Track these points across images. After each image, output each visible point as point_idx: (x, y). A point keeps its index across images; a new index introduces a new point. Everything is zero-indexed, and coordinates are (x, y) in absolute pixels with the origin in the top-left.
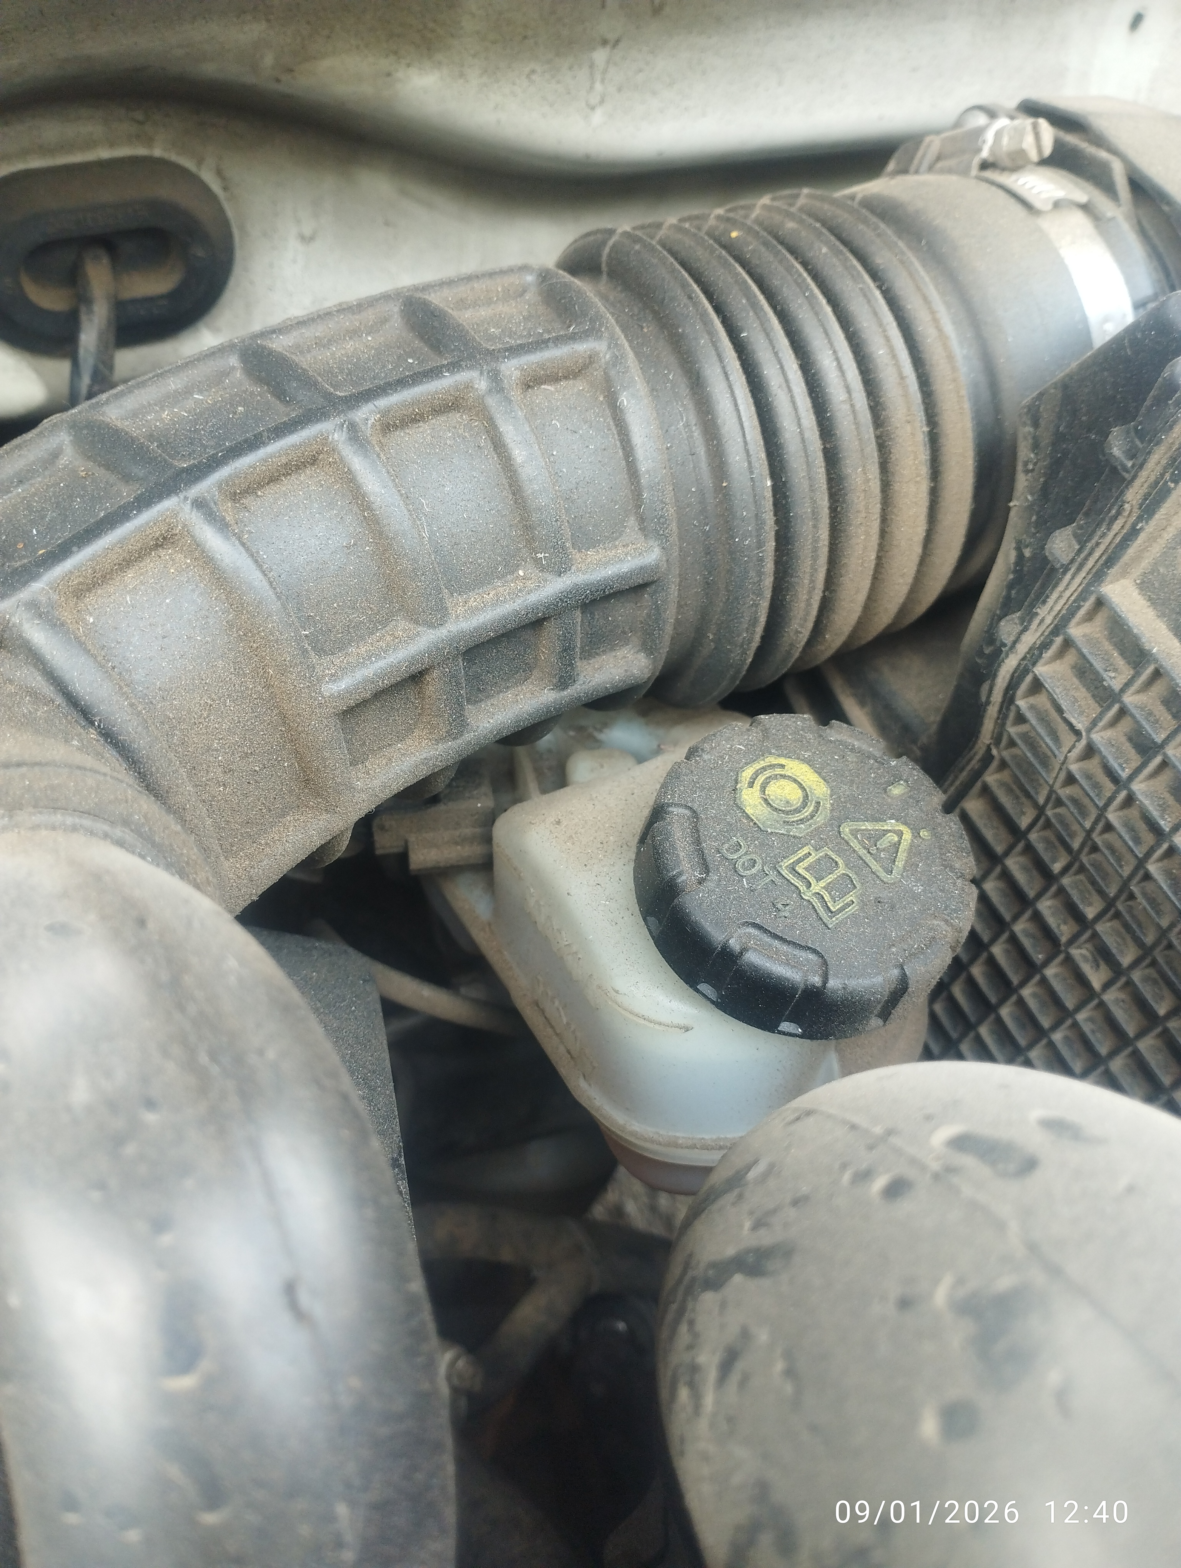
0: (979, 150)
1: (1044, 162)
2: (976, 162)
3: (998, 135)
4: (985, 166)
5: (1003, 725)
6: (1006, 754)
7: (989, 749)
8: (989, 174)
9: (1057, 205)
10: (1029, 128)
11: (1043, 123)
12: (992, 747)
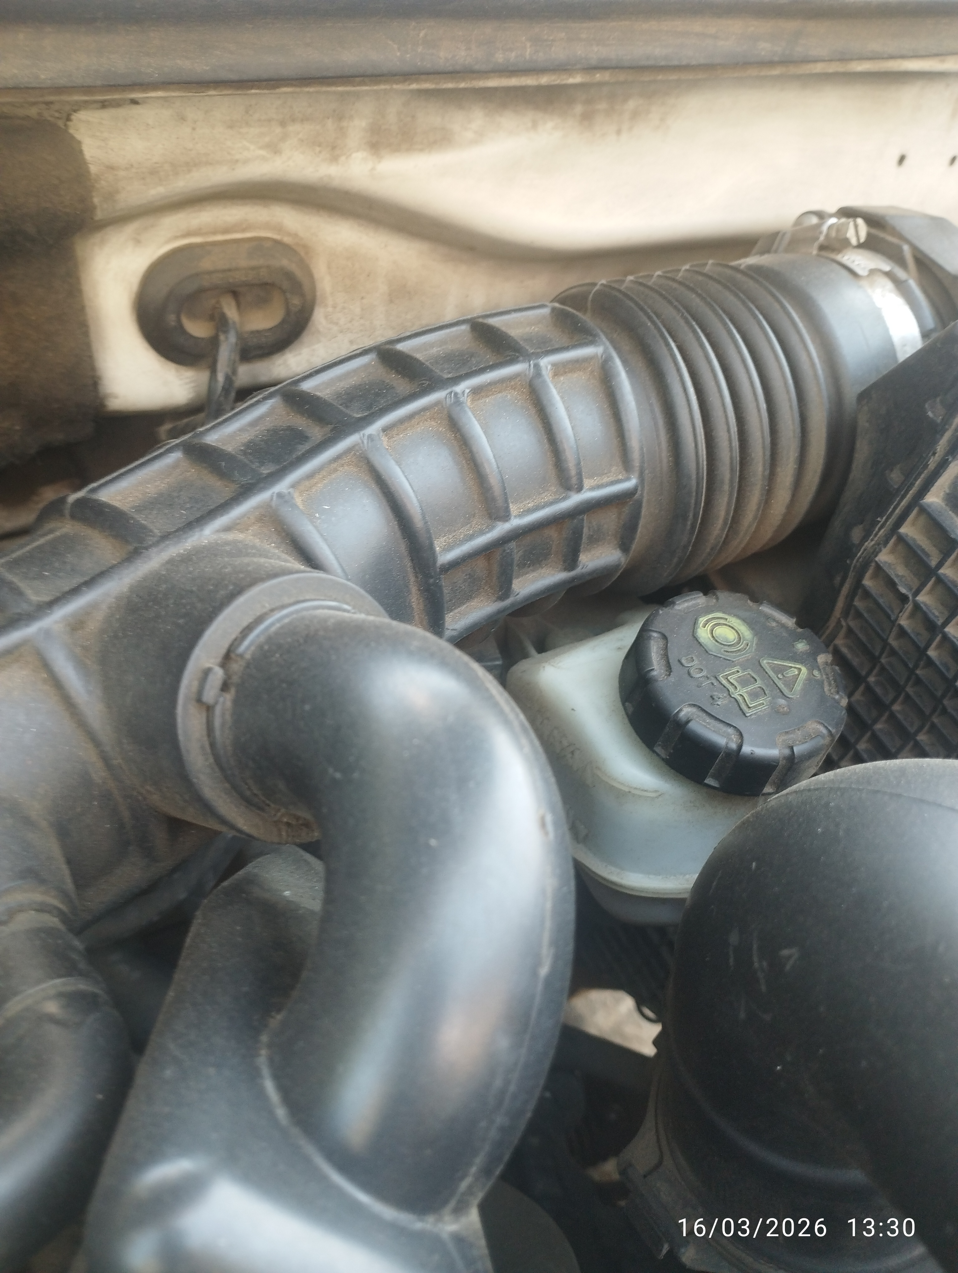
0: (818, 238)
1: (860, 246)
2: (816, 245)
3: (830, 227)
4: (822, 248)
5: (852, 600)
6: (852, 624)
7: (839, 622)
8: (824, 253)
9: (872, 272)
10: (851, 225)
11: (860, 221)
12: (841, 619)
